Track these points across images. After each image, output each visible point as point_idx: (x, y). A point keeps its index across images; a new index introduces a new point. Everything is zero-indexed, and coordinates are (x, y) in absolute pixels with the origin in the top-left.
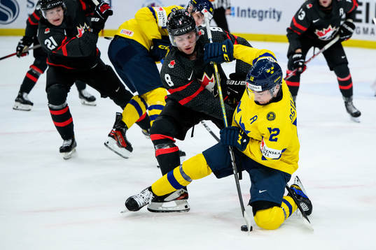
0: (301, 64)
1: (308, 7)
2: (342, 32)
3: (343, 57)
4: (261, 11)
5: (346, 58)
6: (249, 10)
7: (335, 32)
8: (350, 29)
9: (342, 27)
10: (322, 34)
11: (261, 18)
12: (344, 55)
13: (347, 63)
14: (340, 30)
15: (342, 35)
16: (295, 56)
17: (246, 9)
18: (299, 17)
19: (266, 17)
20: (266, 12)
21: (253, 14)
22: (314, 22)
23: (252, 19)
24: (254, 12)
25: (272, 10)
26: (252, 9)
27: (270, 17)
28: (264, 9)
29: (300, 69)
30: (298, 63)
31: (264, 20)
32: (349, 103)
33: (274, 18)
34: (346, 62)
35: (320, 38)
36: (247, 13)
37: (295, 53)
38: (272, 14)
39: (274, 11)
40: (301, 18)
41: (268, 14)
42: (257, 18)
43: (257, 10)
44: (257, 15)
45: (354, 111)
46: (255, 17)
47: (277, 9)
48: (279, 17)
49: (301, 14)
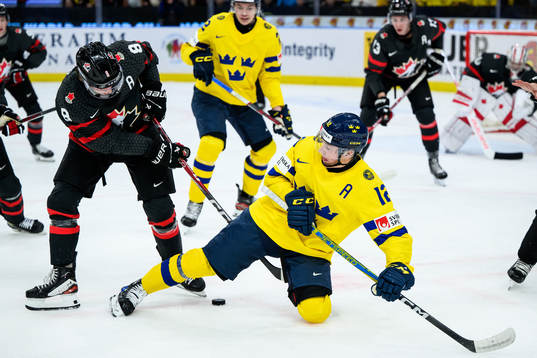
0: (386, 110)
1: (382, 36)
2: (430, 66)
3: (427, 99)
4: (309, 48)
5: (431, 100)
6: (295, 47)
7: (418, 65)
8: (439, 62)
9: (429, 60)
10: (402, 71)
11: (310, 56)
12: (429, 95)
13: (432, 107)
14: (426, 63)
15: (429, 70)
16: (377, 102)
17: (291, 45)
18: (375, 51)
19: (315, 54)
20: (316, 48)
21: (299, 51)
22: (390, 55)
23: (298, 58)
24: (301, 49)
25: (323, 46)
26: (298, 44)
27: (321, 54)
28: (313, 44)
29: (386, 117)
30: (382, 110)
31: (314, 58)
32: (434, 160)
33: (326, 55)
34: (431, 105)
35: (400, 76)
36: (292, 50)
37: (377, 98)
38: (323, 51)
39: (326, 47)
40: (377, 52)
41: (318, 51)
42: (305, 56)
43: (305, 45)
44: (304, 52)
45: (439, 171)
46: (301, 55)
47: (329, 45)
48: (332, 54)
49: (376, 46)
